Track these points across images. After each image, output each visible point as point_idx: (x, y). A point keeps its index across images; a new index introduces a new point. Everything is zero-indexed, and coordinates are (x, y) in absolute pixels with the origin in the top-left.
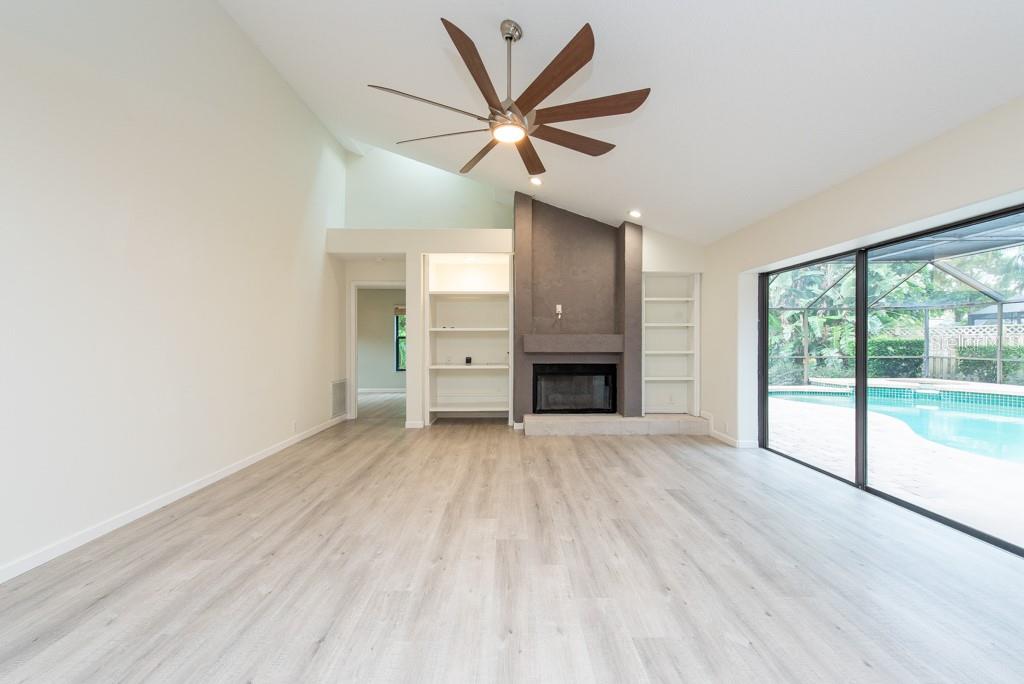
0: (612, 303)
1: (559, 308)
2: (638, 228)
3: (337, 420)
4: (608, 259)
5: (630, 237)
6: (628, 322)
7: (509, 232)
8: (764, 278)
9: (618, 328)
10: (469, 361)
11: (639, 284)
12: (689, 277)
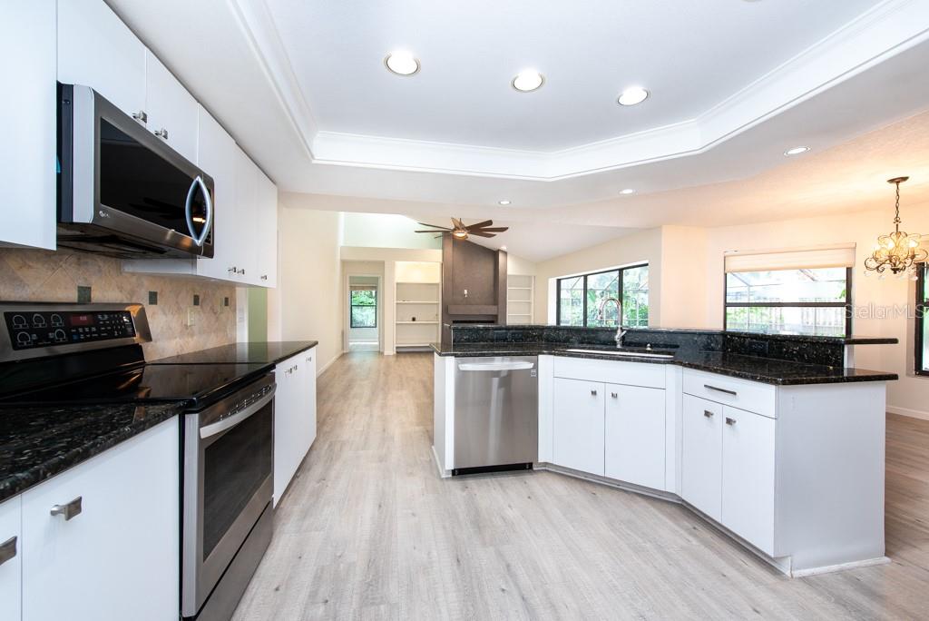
0: (492, 288)
1: (466, 292)
2: (505, 253)
3: (342, 352)
4: (490, 267)
5: (501, 257)
6: (500, 299)
7: (440, 251)
8: (559, 281)
9: (495, 302)
10: (414, 319)
11: (505, 281)
12: (530, 277)
